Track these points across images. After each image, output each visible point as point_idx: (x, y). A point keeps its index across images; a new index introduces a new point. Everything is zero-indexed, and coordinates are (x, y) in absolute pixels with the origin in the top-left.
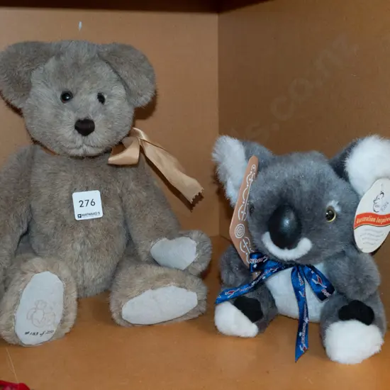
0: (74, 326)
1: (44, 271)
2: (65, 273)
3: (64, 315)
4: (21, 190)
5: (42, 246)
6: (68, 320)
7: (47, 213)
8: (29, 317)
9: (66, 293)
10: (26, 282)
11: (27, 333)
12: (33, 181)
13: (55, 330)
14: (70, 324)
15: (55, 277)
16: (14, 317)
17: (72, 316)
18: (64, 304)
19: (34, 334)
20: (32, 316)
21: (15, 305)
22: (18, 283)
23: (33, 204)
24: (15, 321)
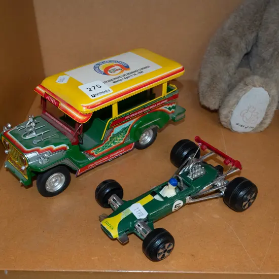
0: (268, 127)
1: (260, 87)
2: (274, 92)
3: (264, 119)
4: (255, 22)
5: (258, 65)
6: (265, 123)
7: (269, 43)
8: (242, 115)
9: (269, 105)
10: (246, 91)
11: (237, 124)
12: (265, 17)
13: (255, 127)
14: (265, 126)
15: (266, 93)
16: (232, 111)
17: (268, 121)
18: (266, 112)
19: (241, 126)
20: (244, 114)
21: (235, 104)
22: (241, 90)
23: (260, 34)
24: (232, 114)
